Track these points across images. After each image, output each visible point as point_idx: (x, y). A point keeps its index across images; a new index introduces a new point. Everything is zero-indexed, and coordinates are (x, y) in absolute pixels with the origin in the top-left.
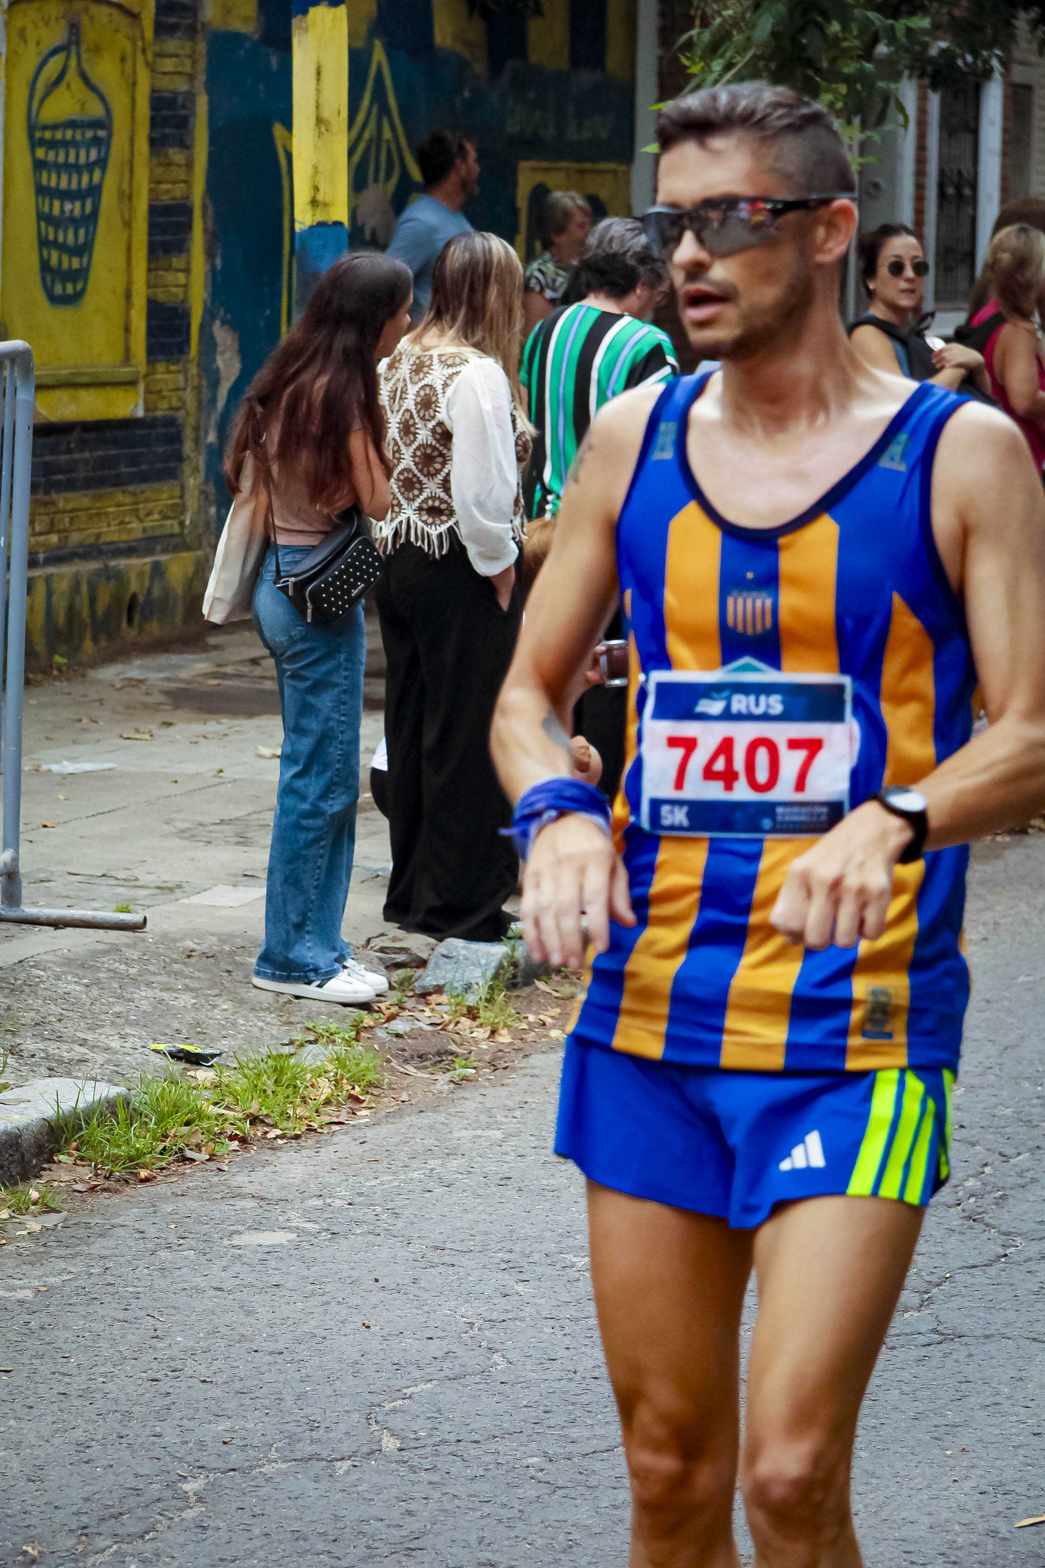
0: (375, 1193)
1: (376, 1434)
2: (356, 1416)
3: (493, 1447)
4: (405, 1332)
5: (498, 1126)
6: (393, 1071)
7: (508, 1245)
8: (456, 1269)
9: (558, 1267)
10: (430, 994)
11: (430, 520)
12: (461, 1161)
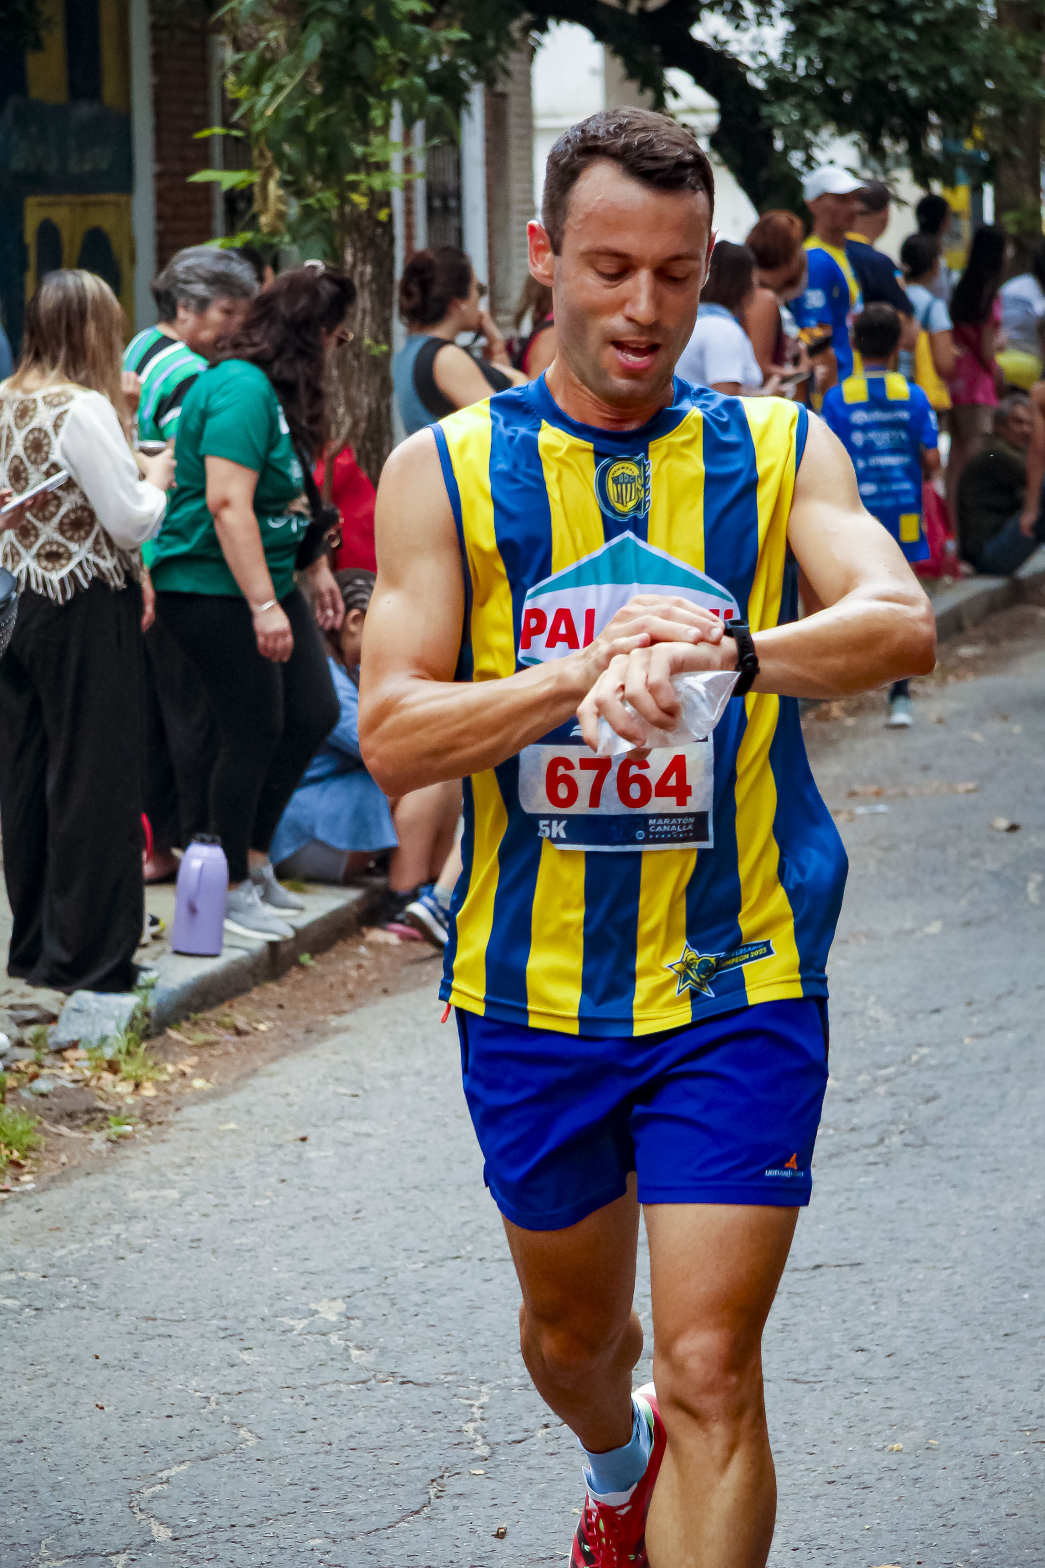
0: (67, 1263)
1: (144, 1523)
2: (118, 1505)
3: (271, 1531)
4: (141, 1411)
5: (171, 1185)
6: (46, 1133)
7: (221, 1312)
8: (175, 1341)
9: (278, 1331)
10: (65, 1049)
11: (50, 566)
12: (147, 1223)
